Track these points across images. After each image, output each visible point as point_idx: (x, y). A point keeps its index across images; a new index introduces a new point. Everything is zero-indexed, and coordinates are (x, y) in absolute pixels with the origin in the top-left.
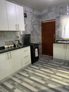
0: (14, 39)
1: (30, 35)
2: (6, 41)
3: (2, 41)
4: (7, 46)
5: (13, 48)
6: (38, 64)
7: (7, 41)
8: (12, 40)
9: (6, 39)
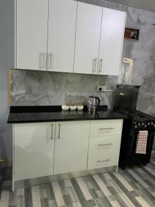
0: (88, 92)
1: (138, 87)
2: (68, 94)
3: (59, 93)
4: (67, 108)
5: (82, 113)
6: (140, 176)
7: (69, 96)
8: (84, 94)
9: (70, 91)
